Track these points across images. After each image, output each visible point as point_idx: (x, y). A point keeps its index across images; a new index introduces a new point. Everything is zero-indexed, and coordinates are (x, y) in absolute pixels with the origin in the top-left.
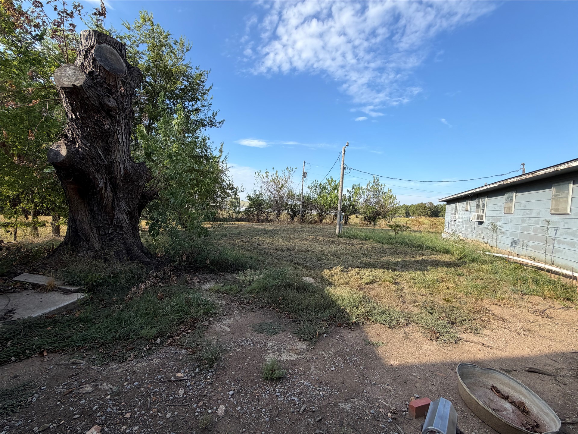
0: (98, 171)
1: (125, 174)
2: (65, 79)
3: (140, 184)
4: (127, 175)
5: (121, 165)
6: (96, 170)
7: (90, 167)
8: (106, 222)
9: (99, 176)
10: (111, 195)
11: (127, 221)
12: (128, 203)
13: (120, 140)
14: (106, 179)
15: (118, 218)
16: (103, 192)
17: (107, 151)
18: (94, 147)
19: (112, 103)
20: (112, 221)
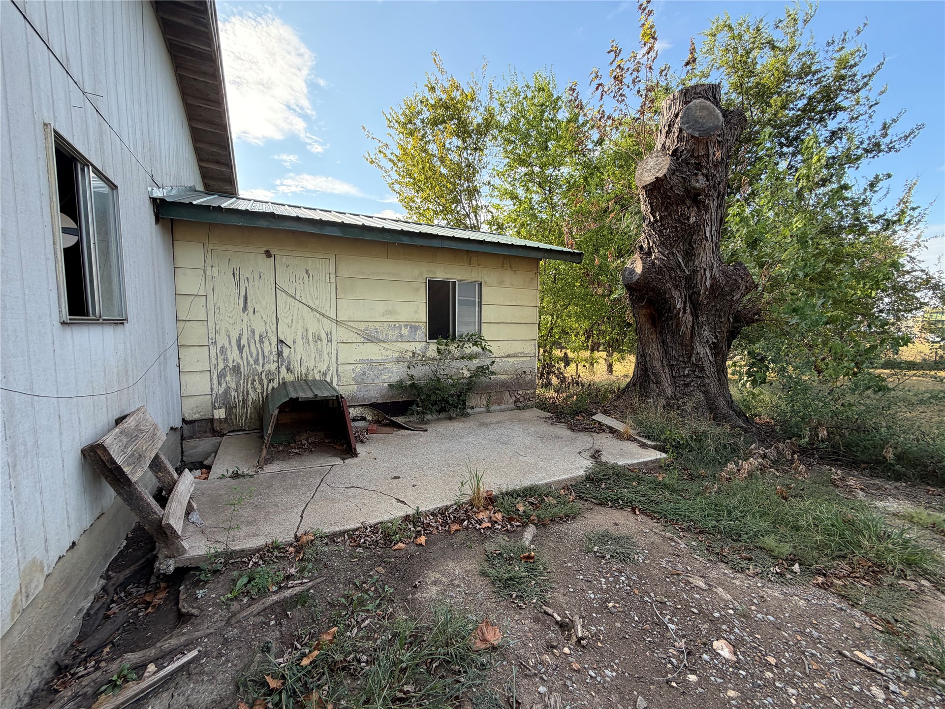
0: (676, 287)
1: (711, 286)
2: (646, 174)
3: (734, 299)
4: (715, 286)
5: (708, 273)
6: (674, 286)
7: (667, 282)
8: (681, 359)
9: (676, 294)
10: (691, 319)
11: (710, 358)
12: (713, 331)
13: (708, 234)
14: (685, 296)
15: (698, 353)
16: (680, 315)
17: (689, 255)
18: (673, 254)
19: (700, 183)
20: (690, 358)
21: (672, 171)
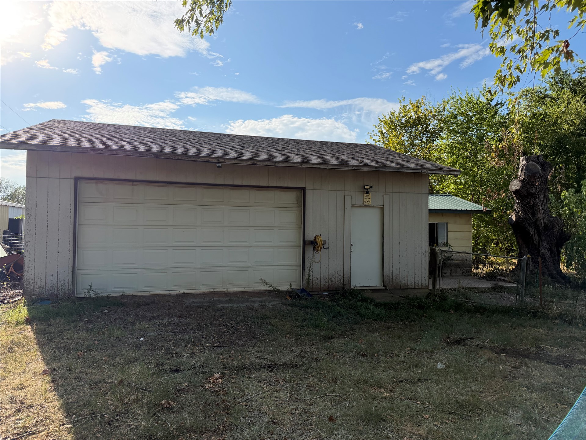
0: (530, 226)
1: (544, 225)
2: (513, 187)
3: (554, 231)
4: (546, 225)
5: (542, 221)
6: (529, 225)
7: (526, 224)
8: (536, 254)
9: (530, 229)
10: (538, 238)
11: (548, 254)
12: (548, 243)
13: (540, 207)
14: (534, 230)
15: (542, 252)
16: (533, 237)
17: (534, 214)
18: (527, 214)
19: (534, 190)
20: (539, 254)
21: (522, 187)
